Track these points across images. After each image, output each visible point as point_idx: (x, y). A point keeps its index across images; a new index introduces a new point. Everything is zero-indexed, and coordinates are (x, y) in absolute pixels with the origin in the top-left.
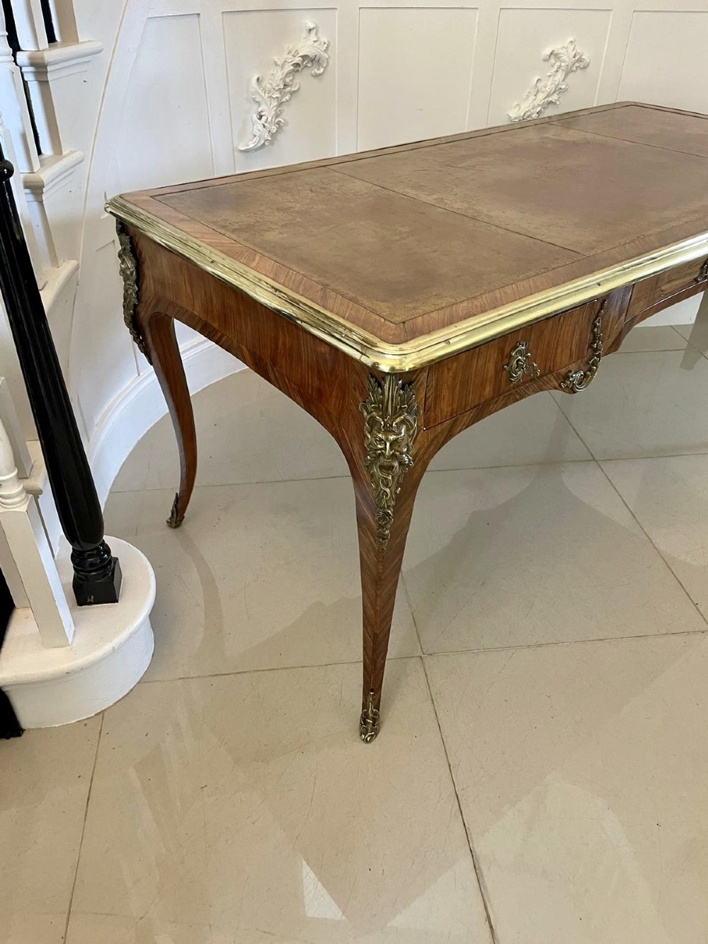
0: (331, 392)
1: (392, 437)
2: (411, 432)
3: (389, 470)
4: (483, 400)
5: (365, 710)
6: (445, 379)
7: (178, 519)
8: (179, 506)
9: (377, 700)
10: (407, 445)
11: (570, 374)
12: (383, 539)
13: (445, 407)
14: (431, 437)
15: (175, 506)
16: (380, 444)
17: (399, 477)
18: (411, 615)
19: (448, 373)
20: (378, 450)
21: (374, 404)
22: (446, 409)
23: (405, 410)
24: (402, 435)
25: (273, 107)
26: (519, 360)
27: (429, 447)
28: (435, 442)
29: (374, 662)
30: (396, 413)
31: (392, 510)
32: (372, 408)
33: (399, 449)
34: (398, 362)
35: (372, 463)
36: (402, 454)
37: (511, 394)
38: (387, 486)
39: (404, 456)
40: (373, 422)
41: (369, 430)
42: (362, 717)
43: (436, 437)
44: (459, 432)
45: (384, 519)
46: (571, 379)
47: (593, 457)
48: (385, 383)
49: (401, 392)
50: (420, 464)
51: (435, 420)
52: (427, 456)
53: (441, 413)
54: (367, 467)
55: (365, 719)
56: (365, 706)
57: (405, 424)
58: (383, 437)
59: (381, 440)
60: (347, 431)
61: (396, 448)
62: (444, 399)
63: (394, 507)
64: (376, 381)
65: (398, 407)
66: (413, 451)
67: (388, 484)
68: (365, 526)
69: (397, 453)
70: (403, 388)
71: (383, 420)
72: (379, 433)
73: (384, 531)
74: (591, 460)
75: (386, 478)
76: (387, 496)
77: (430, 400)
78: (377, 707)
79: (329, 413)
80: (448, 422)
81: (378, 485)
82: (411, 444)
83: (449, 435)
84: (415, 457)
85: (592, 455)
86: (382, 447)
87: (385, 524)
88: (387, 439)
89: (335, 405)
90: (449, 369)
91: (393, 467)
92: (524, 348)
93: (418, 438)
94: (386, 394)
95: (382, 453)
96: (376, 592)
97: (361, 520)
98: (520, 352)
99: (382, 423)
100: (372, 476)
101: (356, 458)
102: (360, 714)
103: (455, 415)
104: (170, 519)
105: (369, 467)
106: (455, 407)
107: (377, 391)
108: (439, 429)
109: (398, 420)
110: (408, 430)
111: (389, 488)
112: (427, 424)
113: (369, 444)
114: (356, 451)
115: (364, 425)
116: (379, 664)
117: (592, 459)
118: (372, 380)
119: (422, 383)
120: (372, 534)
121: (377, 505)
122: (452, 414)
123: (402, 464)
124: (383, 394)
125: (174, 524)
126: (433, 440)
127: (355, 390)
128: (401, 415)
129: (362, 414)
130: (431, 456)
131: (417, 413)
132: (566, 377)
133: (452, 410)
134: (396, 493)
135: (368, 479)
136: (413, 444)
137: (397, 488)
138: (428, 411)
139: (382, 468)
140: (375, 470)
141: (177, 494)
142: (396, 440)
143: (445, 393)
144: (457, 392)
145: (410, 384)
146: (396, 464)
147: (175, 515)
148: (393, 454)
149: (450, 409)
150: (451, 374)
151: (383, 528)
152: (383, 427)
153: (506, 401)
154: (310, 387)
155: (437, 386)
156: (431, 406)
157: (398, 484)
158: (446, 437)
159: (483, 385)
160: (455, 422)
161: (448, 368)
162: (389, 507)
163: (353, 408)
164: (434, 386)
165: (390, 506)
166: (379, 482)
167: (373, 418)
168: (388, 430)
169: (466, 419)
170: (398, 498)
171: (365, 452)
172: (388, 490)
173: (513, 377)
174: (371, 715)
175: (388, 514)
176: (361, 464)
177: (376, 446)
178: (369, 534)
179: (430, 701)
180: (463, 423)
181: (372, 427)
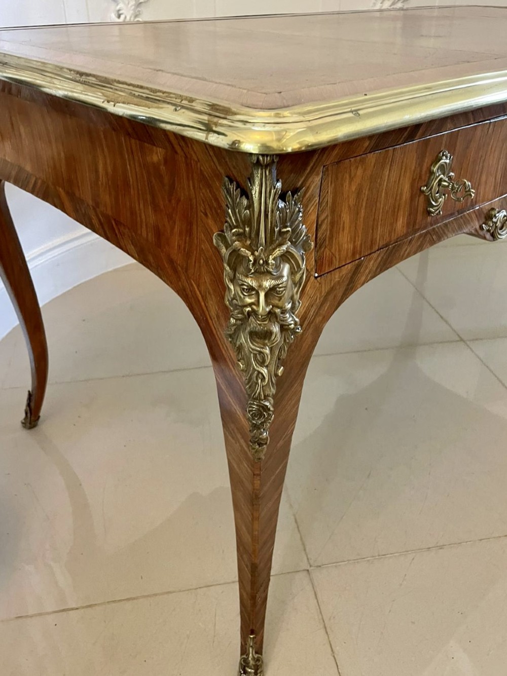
0: (172, 229)
1: (267, 284)
2: (298, 276)
3: (265, 339)
4: (394, 237)
5: (245, 656)
6: (345, 196)
7: (32, 418)
8: (32, 404)
9: (258, 643)
10: (292, 298)
11: (493, 213)
12: (260, 445)
13: (345, 242)
14: (325, 289)
15: (29, 405)
16: (250, 296)
17: (280, 352)
18: (292, 517)
19: (350, 184)
20: (246, 306)
21: (235, 227)
22: (345, 246)
23: (288, 236)
24: (285, 279)
25: (131, 6)
26: (441, 180)
27: (322, 304)
28: (331, 297)
29: (253, 598)
30: (273, 241)
31: (272, 401)
32: (234, 234)
33: (280, 304)
34: (274, 137)
35: (238, 329)
36: (284, 312)
37: (428, 232)
38: (262, 363)
39: (288, 315)
40: (236, 259)
41: (232, 276)
42: (241, 664)
43: (332, 289)
44: (363, 284)
45: (261, 415)
46: (494, 220)
47: (460, 337)
48: (253, 183)
49: (281, 205)
50: (310, 331)
51: (331, 263)
52: (321, 318)
53: (340, 251)
54: (230, 336)
55: (245, 667)
56: (244, 651)
57: (289, 262)
58: (254, 284)
59: (251, 289)
60: (198, 286)
61: (276, 302)
62: (343, 230)
63: (274, 397)
64: (238, 186)
65: (277, 230)
66: (300, 309)
67: (264, 361)
68: (232, 426)
69: (278, 311)
70: (283, 197)
71: (253, 254)
72: (247, 276)
73: (261, 434)
74: (458, 341)
75: (260, 352)
76: (263, 378)
77: (324, 227)
78: (259, 651)
79: (171, 261)
80: (349, 265)
81: (248, 364)
82: (297, 297)
83: (350, 287)
84: (303, 319)
85: (458, 335)
86: (253, 300)
87: (262, 423)
88: (260, 286)
89: (179, 246)
90: (351, 179)
91: (271, 333)
92: (448, 161)
93: (308, 288)
94: (256, 205)
95: (253, 310)
96: (252, 514)
97: (227, 416)
98: (442, 168)
99: (251, 258)
100: (240, 349)
101: (214, 324)
102: (239, 661)
103: (358, 257)
104: (25, 419)
105: (233, 336)
106: (358, 243)
107: (240, 203)
108: (337, 276)
109: (277, 252)
110: (292, 273)
111: (267, 367)
112: (319, 265)
113: (233, 299)
114: (213, 314)
115: (223, 269)
116: (259, 601)
117: (458, 339)
118: (232, 187)
119: (312, 196)
120: (243, 437)
121: (249, 396)
122: (354, 254)
123: (284, 328)
124: (250, 206)
125: (28, 425)
126: (328, 294)
127: (206, 215)
128: (280, 245)
129: (218, 251)
130: (326, 318)
131: (305, 246)
132: (489, 217)
133: (354, 248)
134: (276, 375)
135: (233, 354)
136: (300, 298)
137: (278, 368)
138: (320, 247)
139: (254, 335)
140: (243, 339)
141: (29, 392)
142: (273, 289)
143: (346, 218)
144: (362, 219)
145: (295, 192)
146: (276, 329)
147: (29, 415)
148: (270, 312)
149: (351, 246)
150: (354, 188)
151: (259, 429)
152: (254, 264)
153: (422, 242)
154: (144, 224)
155: (334, 202)
156: (325, 240)
157: (281, 362)
158: (346, 290)
159: (394, 212)
160: (358, 267)
161: (350, 176)
162: (266, 398)
163: (205, 246)
164: (330, 204)
165: (268, 396)
166: (249, 359)
167: (235, 252)
168: (261, 271)
169: (372, 264)
170: (280, 382)
171: (227, 314)
172: (264, 371)
173: (433, 206)
174: (252, 662)
175: (266, 408)
176: (222, 334)
177: (242, 300)
178: (239, 436)
179: (323, 631)
180: (367, 271)
181: (234, 270)
